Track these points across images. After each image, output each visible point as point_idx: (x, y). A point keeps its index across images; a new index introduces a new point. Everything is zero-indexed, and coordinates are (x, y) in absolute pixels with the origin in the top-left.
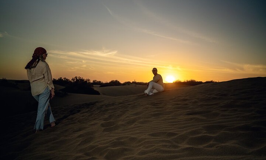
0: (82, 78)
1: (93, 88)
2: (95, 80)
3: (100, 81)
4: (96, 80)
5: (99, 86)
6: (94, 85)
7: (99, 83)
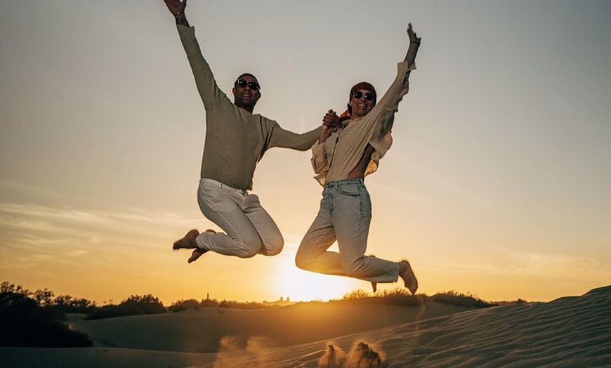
0: (19, 288)
1: (65, 323)
2: (65, 295)
3: (84, 301)
4: (68, 297)
5: (85, 315)
6: (69, 315)
7: (82, 308)
